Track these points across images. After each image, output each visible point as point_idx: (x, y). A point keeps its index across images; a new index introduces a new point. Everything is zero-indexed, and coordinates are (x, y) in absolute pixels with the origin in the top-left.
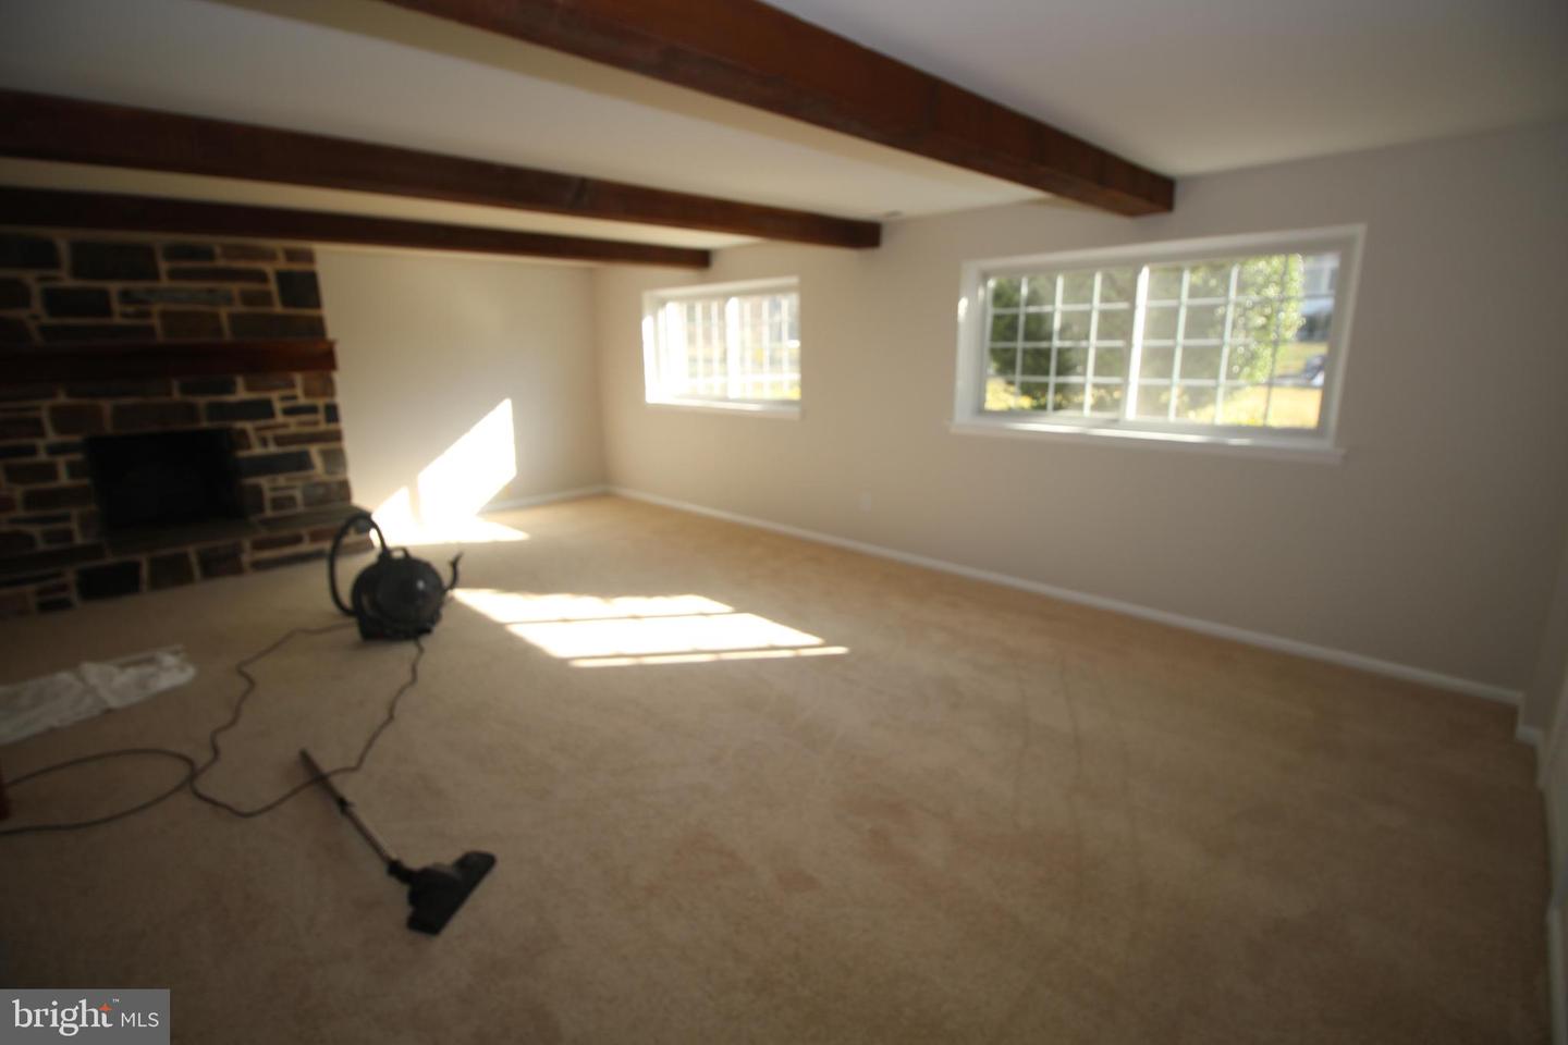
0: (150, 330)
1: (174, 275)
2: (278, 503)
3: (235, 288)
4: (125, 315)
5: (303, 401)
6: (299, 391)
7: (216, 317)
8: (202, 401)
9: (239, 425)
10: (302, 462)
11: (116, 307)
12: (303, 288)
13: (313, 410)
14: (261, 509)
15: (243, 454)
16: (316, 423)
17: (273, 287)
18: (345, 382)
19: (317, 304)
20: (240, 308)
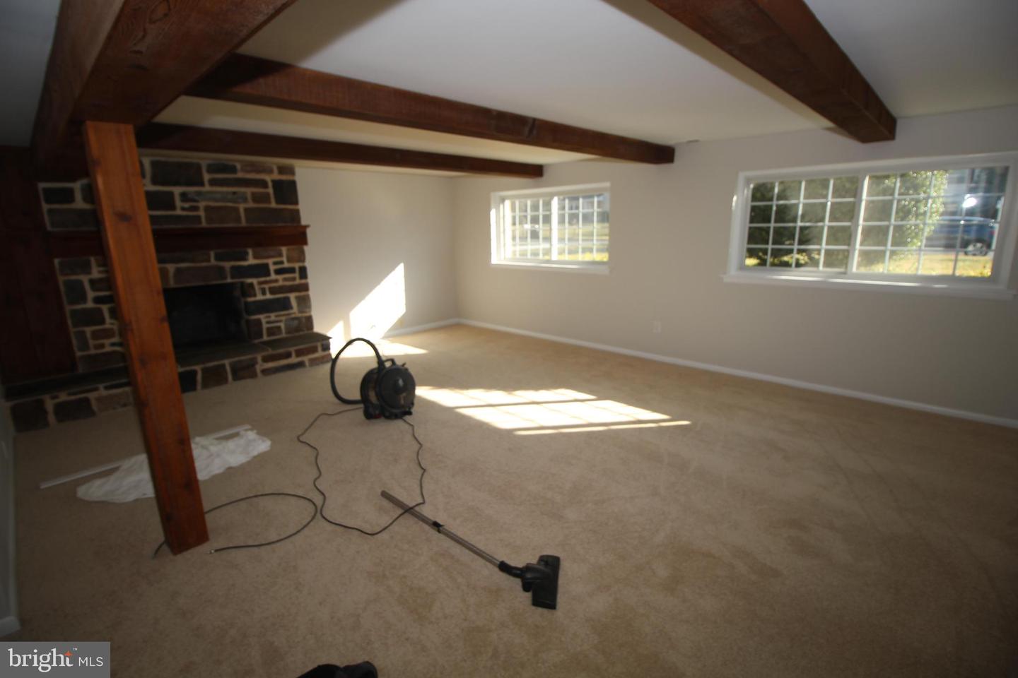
0: (198, 218)
1: (213, 182)
2: (271, 331)
3: (248, 191)
4: (183, 209)
5: (286, 265)
6: (284, 259)
7: (237, 210)
8: (228, 265)
9: (249, 281)
10: (285, 304)
11: (178, 203)
12: (287, 191)
13: (292, 270)
14: (261, 336)
15: (251, 299)
16: (294, 279)
17: (270, 190)
18: (312, 253)
19: (296, 202)
20: (251, 205)
